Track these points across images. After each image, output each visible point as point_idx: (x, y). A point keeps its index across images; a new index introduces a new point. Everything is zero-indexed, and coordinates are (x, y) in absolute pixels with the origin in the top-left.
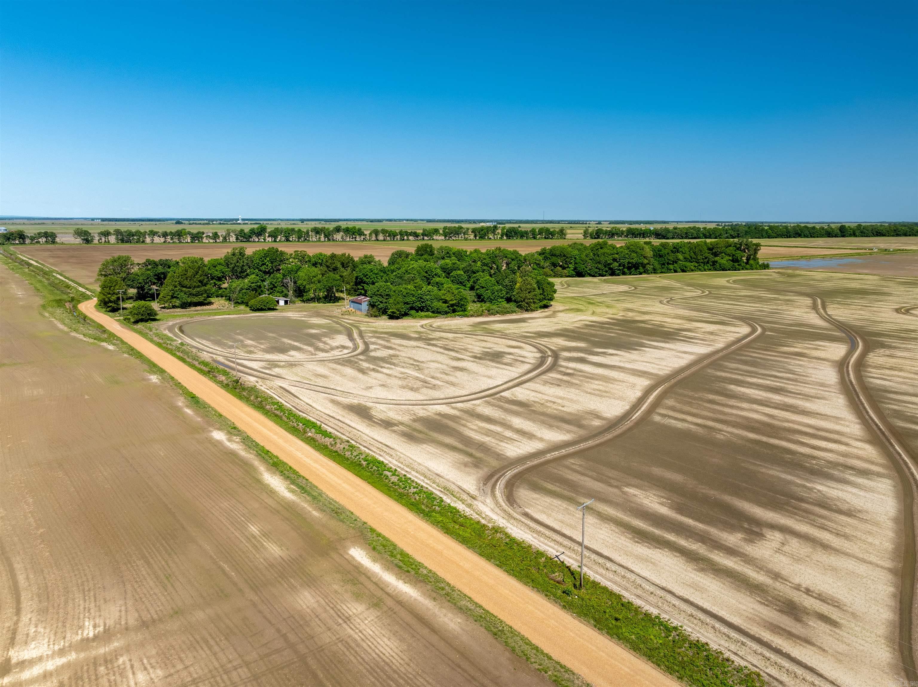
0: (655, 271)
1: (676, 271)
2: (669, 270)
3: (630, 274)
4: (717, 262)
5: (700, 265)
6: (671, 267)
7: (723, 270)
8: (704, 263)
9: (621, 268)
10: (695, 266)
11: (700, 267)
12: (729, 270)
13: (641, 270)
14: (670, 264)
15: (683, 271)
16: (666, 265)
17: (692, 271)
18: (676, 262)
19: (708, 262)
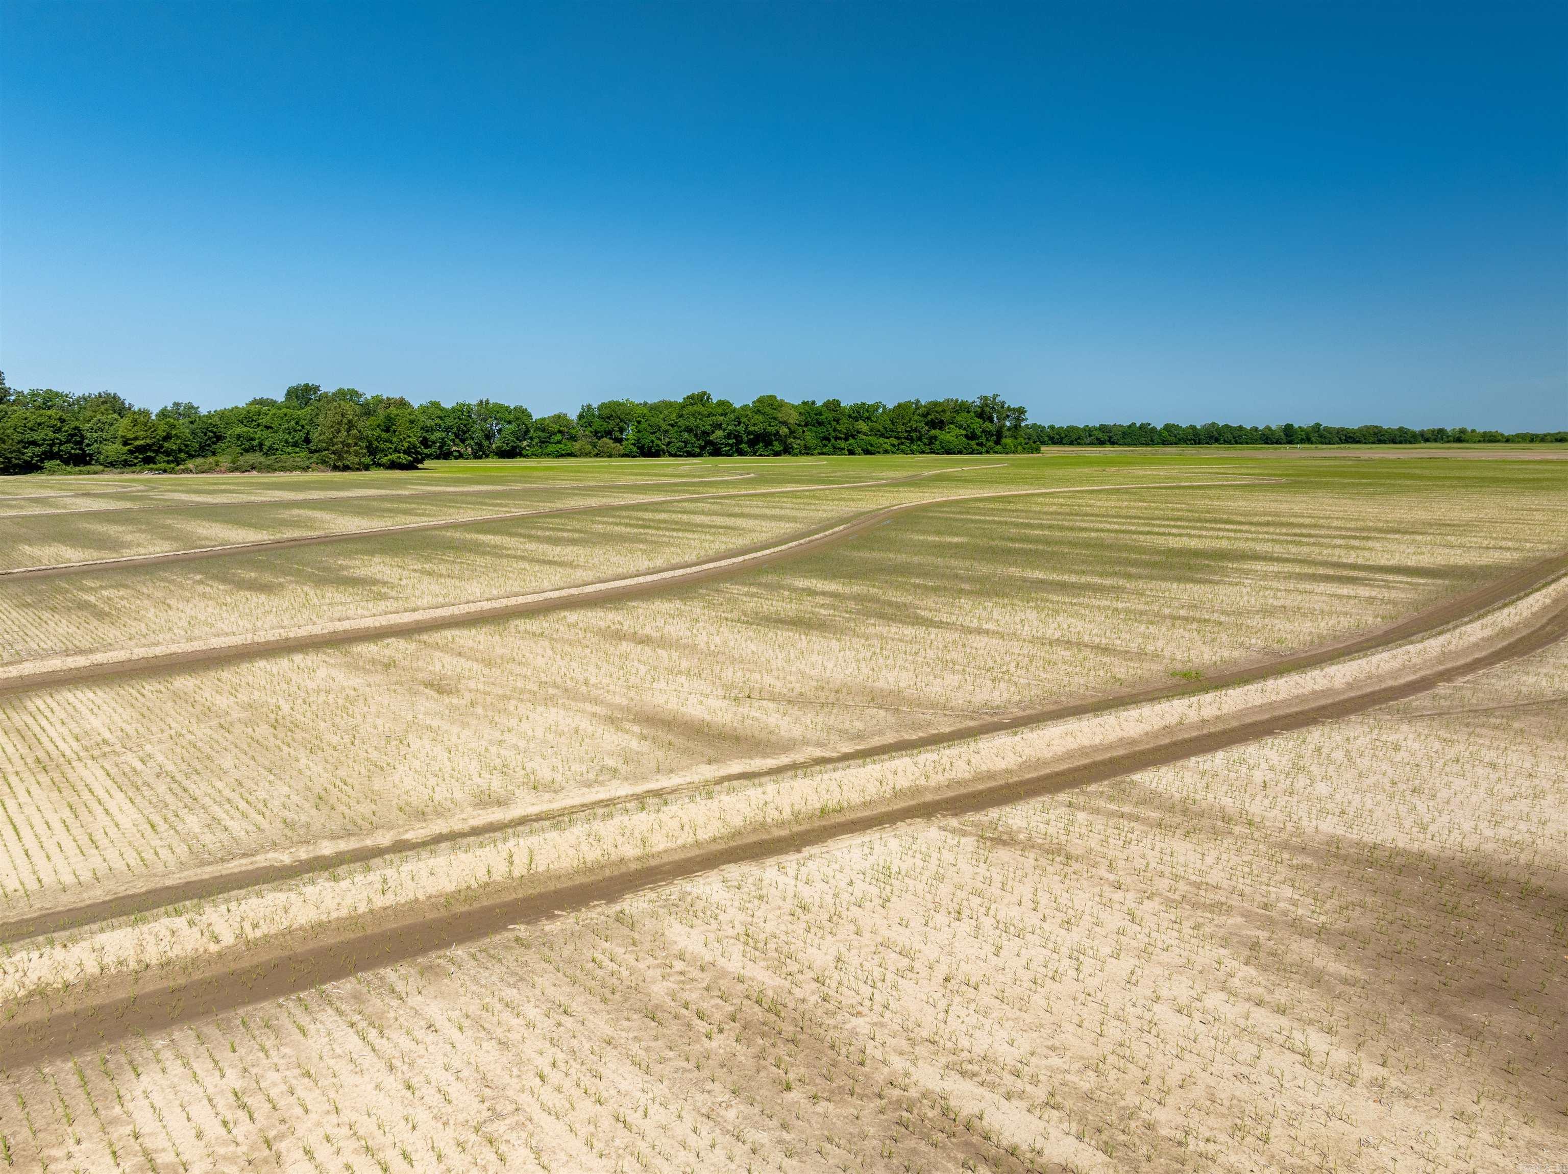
0: (807, 451)
1: (851, 452)
2: (837, 451)
3: (754, 454)
4: (935, 438)
5: (902, 443)
6: (842, 444)
7: (948, 453)
8: (912, 440)
9: (730, 442)
10: (894, 445)
11: (902, 447)
12: (960, 452)
13: (777, 446)
14: (840, 439)
15: (867, 452)
16: (833, 441)
17: (886, 452)
18: (853, 437)
19: (920, 439)
